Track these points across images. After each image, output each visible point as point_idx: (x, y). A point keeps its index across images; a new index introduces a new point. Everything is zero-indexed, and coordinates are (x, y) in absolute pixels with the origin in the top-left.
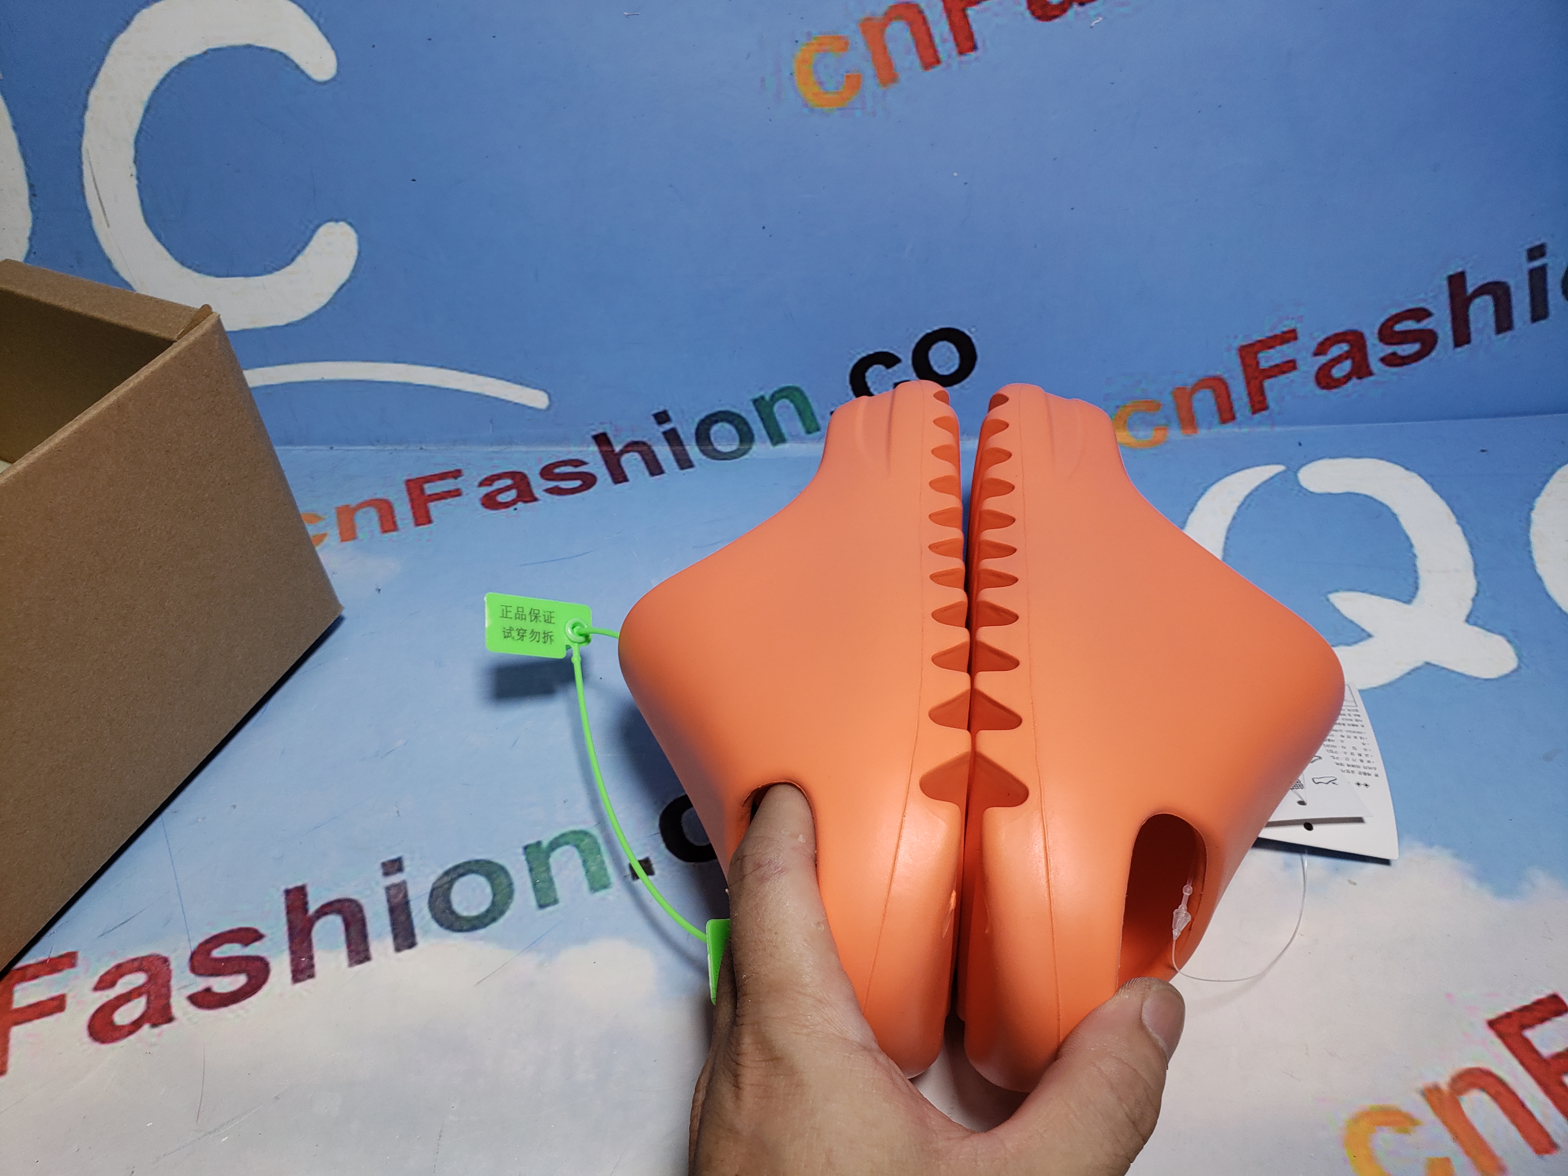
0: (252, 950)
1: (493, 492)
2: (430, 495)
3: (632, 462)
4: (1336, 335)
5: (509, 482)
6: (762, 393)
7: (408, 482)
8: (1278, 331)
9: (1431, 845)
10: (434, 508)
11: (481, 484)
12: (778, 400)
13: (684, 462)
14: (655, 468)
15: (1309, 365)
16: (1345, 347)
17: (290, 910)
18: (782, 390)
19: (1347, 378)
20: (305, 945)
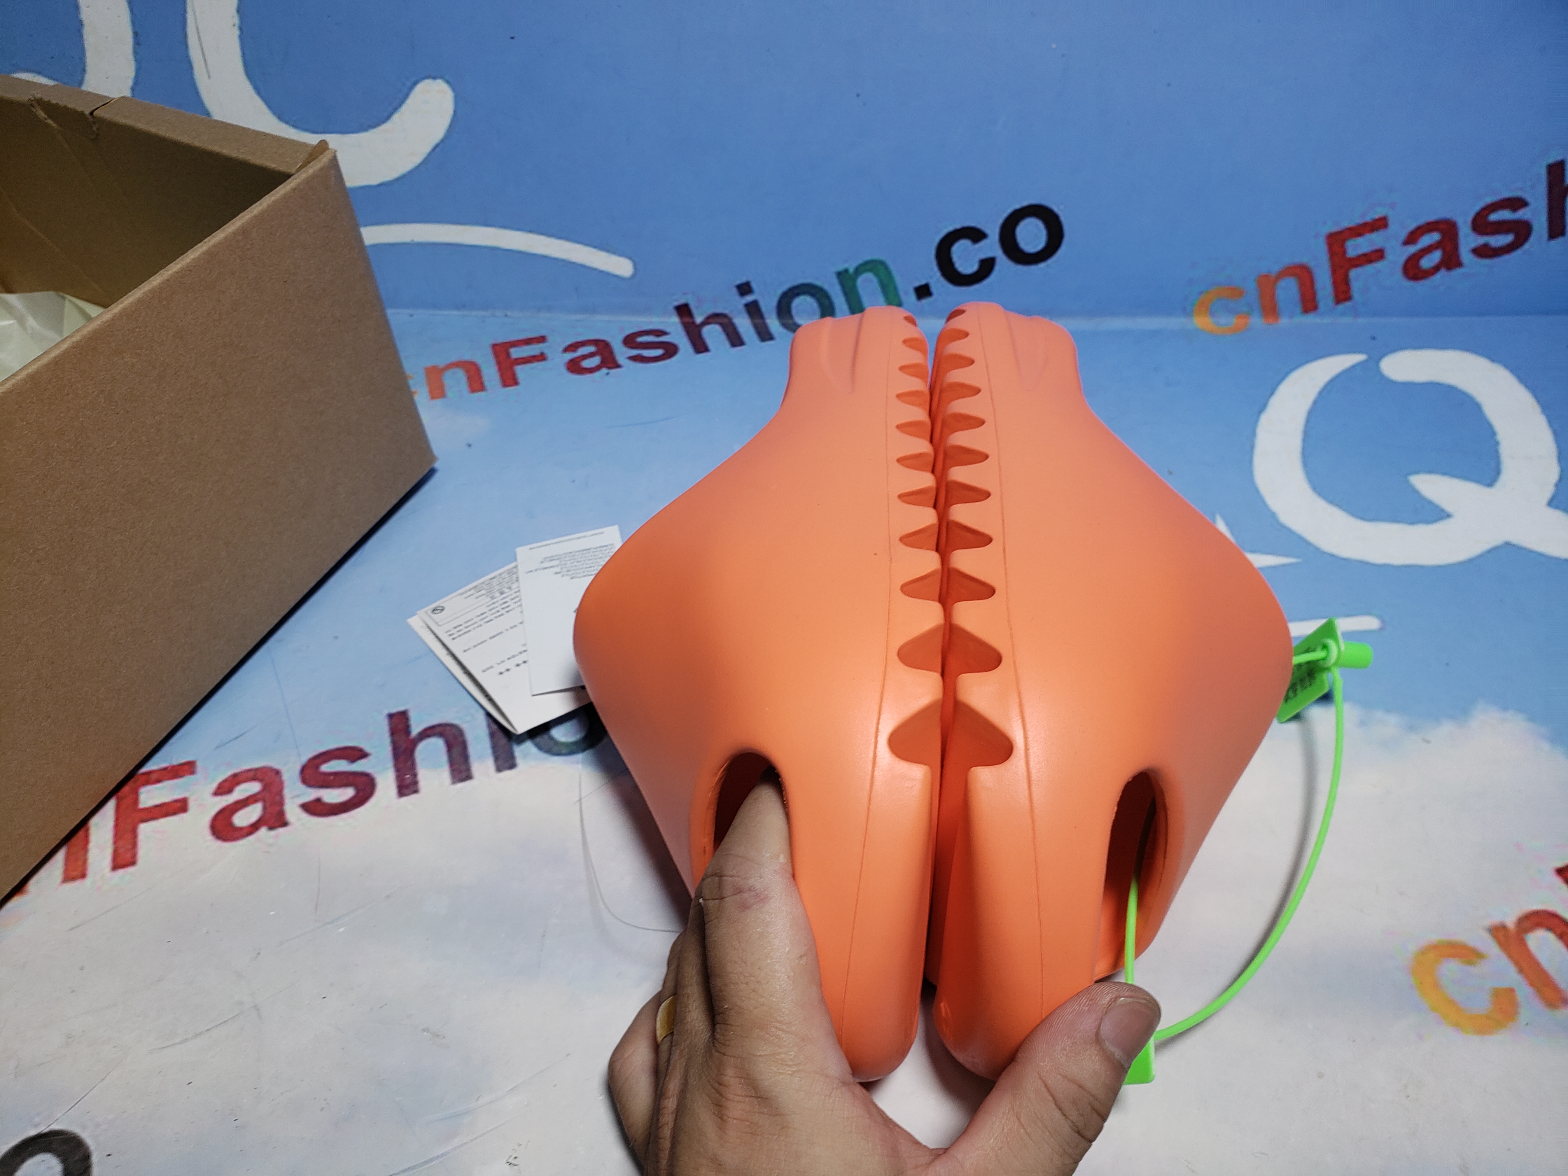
0: (359, 766)
1: (578, 357)
2: (516, 359)
3: (713, 334)
4: (1429, 224)
5: (592, 349)
6: (846, 266)
7: (494, 346)
8: (1368, 218)
9: (1505, 709)
10: (521, 371)
11: (566, 350)
12: (862, 273)
13: (765, 335)
14: (736, 340)
15: (1398, 255)
16: (1435, 237)
17: (393, 732)
18: (867, 263)
19: (1436, 269)
20: (409, 763)
